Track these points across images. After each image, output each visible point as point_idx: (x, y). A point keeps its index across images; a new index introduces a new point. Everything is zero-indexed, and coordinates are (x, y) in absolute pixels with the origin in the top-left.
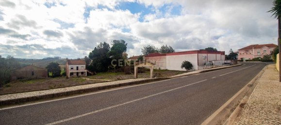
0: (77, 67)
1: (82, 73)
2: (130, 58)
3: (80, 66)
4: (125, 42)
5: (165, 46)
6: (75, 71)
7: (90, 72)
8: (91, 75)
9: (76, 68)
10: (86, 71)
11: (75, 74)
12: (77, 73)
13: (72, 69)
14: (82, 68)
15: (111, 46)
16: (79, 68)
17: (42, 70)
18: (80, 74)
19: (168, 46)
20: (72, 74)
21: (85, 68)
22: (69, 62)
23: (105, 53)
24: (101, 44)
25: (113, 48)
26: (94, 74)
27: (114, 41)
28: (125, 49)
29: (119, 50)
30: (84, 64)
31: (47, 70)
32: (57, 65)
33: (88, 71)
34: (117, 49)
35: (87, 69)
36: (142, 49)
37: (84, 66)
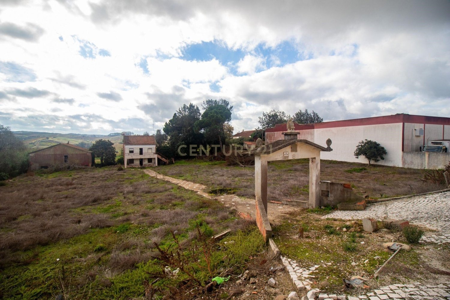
0: (141, 150)
1: (150, 160)
2: (238, 135)
3: (145, 148)
4: (228, 104)
5: (303, 111)
6: (136, 156)
7: (163, 159)
8: (165, 164)
9: (138, 151)
10: (156, 156)
11: (137, 163)
12: (141, 161)
13: (131, 152)
14: (150, 151)
15: (202, 112)
16: (144, 151)
17: (81, 152)
18: (146, 163)
19: (310, 112)
20: (131, 161)
21: (154, 151)
22: (128, 139)
23: (190, 125)
24: (184, 107)
25: (205, 114)
26: (171, 163)
27: (209, 102)
28: (228, 116)
29: (217, 117)
30: (153, 144)
31: (92, 153)
32: (108, 145)
33: (160, 157)
34: (213, 116)
35: (158, 154)
36: (260, 118)
37: (154, 147)
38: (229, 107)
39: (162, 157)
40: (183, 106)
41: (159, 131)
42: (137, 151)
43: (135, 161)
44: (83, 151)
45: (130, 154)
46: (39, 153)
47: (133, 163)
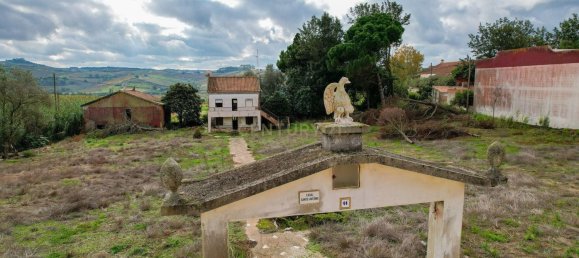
0: (235, 102)
1: (249, 120)
3: (241, 99)
4: (400, 11)
6: (227, 112)
7: (271, 119)
8: (274, 127)
9: (230, 104)
10: (259, 114)
11: (228, 124)
12: (235, 120)
13: (219, 105)
14: (249, 104)
16: (239, 104)
17: (148, 105)
18: (242, 124)
20: (219, 121)
21: (256, 104)
22: (214, 83)
24: (313, 21)
25: (351, 33)
26: (284, 127)
27: (361, 8)
29: (371, 39)
30: (255, 92)
31: (164, 106)
32: (189, 92)
33: (265, 115)
34: (362, 37)
35: (263, 109)
36: (471, 36)
37: (256, 97)
38: (402, 16)
39: (270, 115)
40: (310, 20)
41: (270, 67)
42: (228, 104)
43: (225, 122)
44: (150, 102)
45: (217, 109)
46: (95, 105)
47: (222, 124)
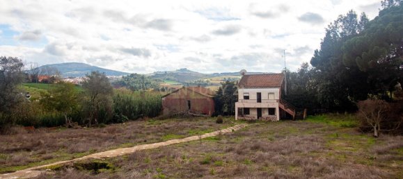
0: (259, 95)
1: (272, 111)
3: (264, 92)
6: (252, 104)
7: (289, 111)
8: (290, 118)
10: (278, 106)
11: (254, 114)
12: (259, 110)
13: (246, 98)
16: (263, 97)
17: (201, 97)
18: (265, 114)
21: (277, 97)
33: (283, 107)
35: (281, 102)
37: (277, 91)
39: (286, 107)
42: (254, 96)
43: (251, 112)
44: (203, 95)
47: (249, 114)
